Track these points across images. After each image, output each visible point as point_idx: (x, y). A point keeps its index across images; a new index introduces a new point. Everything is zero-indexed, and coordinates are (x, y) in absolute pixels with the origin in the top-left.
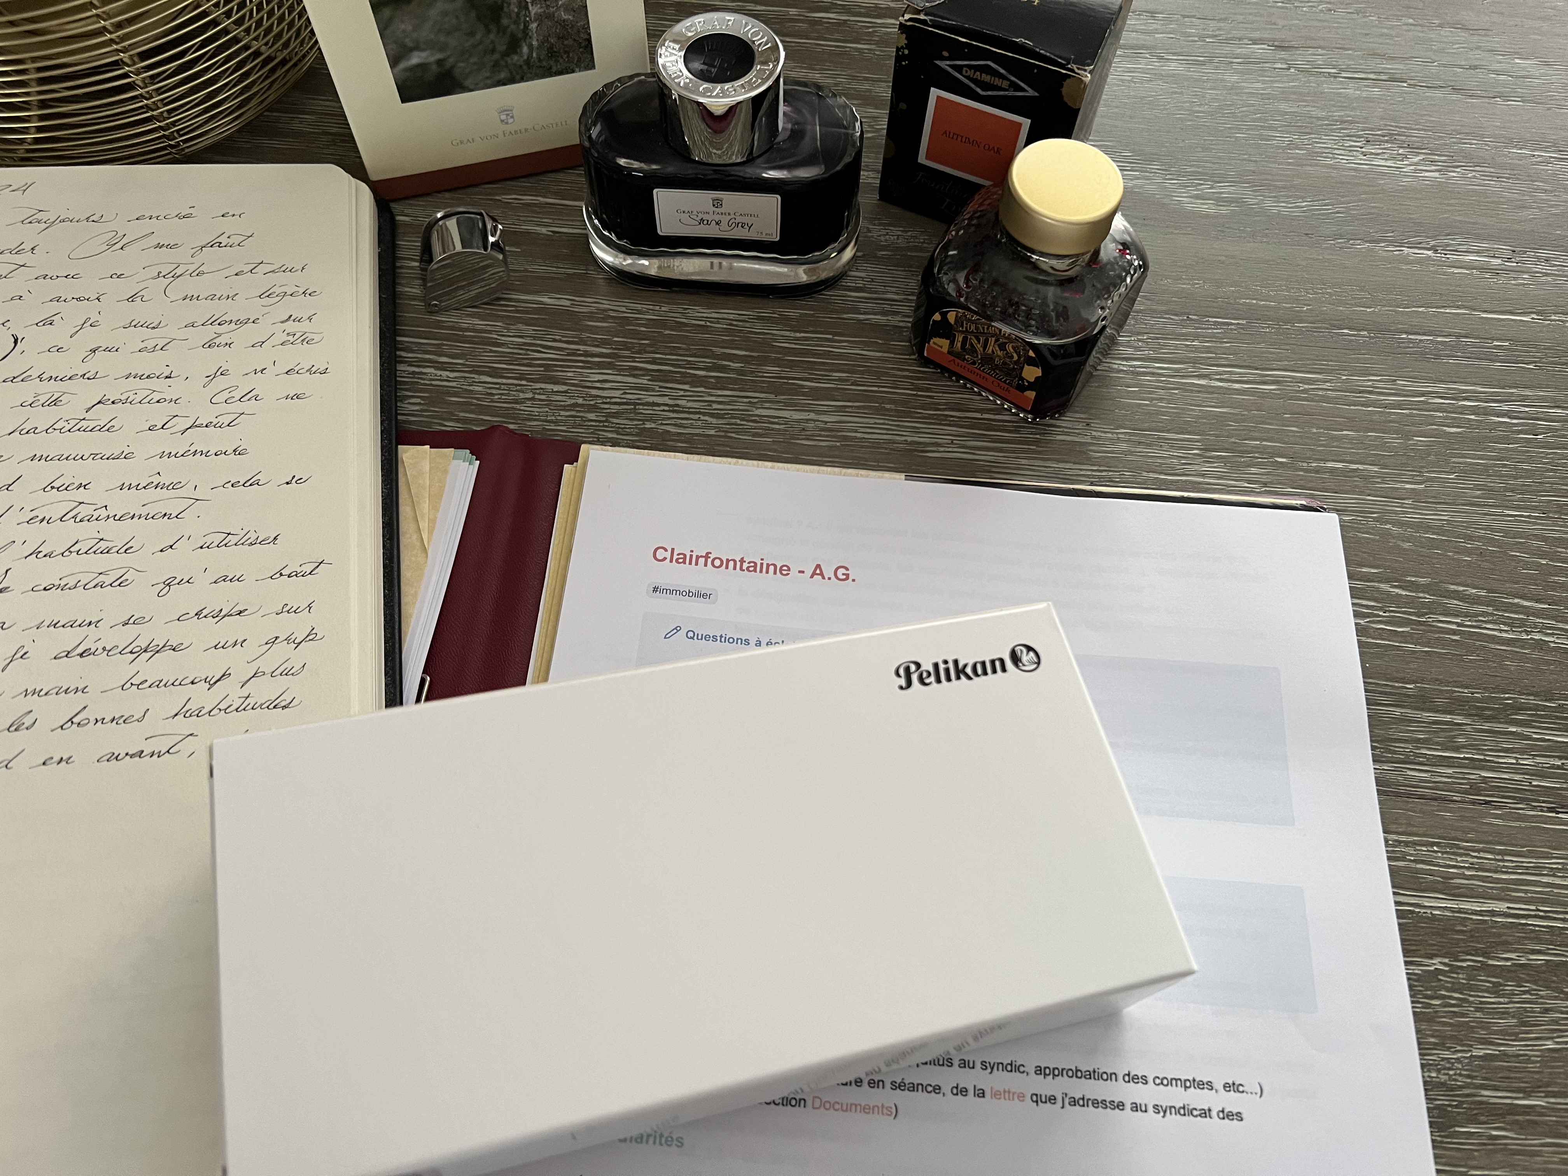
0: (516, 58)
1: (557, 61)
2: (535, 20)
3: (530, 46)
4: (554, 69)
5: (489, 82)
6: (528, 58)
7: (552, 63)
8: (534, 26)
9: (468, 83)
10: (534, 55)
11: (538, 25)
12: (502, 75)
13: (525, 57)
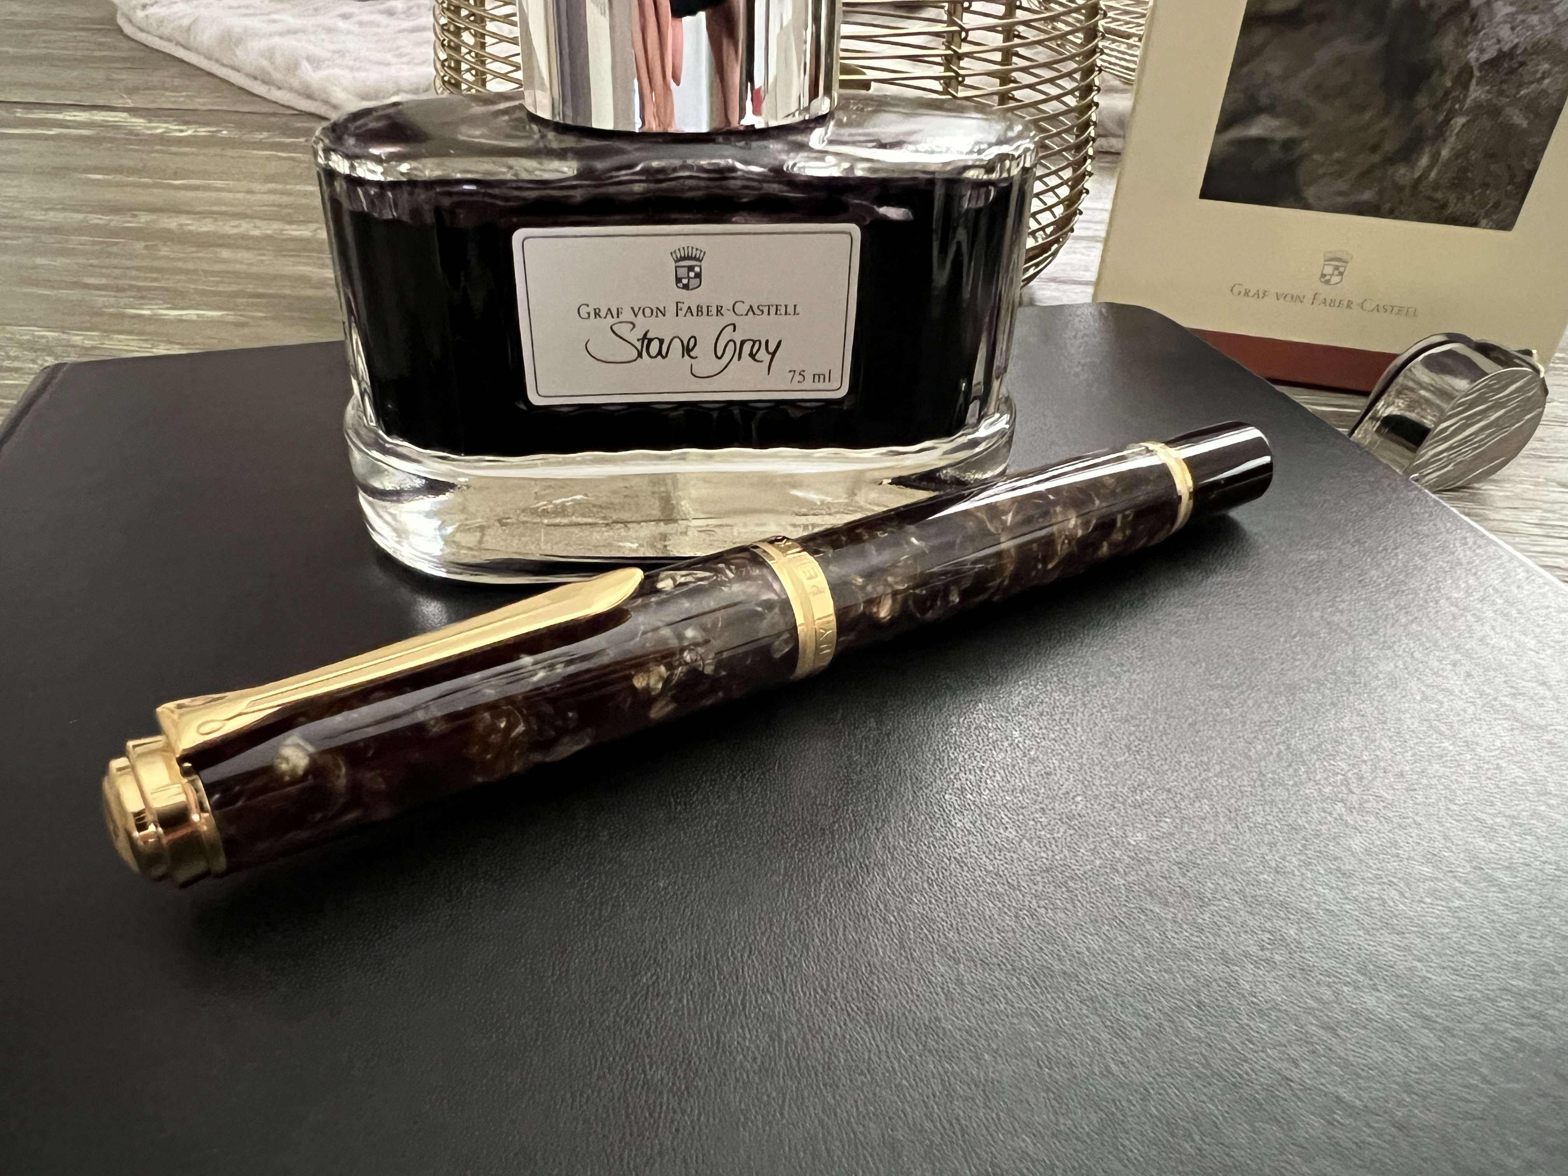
0: (1402, 171)
1: (1460, 198)
2: (1467, 113)
3: (1435, 157)
4: (1450, 209)
5: (1340, 200)
6: (1420, 177)
7: (1452, 198)
8: (1460, 121)
9: (1310, 193)
10: (1433, 175)
11: (1468, 122)
12: (1367, 195)
13: (1417, 175)
